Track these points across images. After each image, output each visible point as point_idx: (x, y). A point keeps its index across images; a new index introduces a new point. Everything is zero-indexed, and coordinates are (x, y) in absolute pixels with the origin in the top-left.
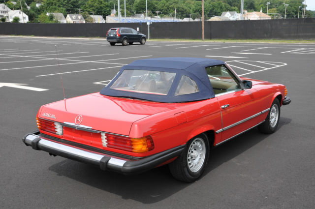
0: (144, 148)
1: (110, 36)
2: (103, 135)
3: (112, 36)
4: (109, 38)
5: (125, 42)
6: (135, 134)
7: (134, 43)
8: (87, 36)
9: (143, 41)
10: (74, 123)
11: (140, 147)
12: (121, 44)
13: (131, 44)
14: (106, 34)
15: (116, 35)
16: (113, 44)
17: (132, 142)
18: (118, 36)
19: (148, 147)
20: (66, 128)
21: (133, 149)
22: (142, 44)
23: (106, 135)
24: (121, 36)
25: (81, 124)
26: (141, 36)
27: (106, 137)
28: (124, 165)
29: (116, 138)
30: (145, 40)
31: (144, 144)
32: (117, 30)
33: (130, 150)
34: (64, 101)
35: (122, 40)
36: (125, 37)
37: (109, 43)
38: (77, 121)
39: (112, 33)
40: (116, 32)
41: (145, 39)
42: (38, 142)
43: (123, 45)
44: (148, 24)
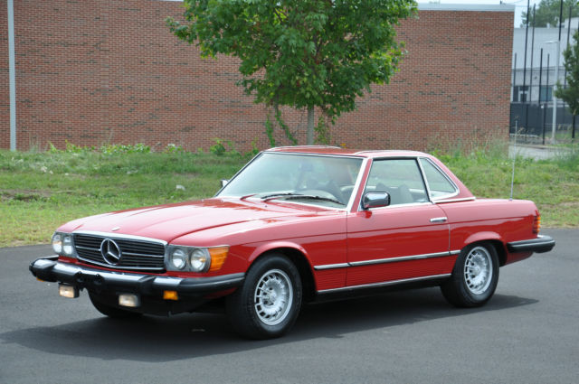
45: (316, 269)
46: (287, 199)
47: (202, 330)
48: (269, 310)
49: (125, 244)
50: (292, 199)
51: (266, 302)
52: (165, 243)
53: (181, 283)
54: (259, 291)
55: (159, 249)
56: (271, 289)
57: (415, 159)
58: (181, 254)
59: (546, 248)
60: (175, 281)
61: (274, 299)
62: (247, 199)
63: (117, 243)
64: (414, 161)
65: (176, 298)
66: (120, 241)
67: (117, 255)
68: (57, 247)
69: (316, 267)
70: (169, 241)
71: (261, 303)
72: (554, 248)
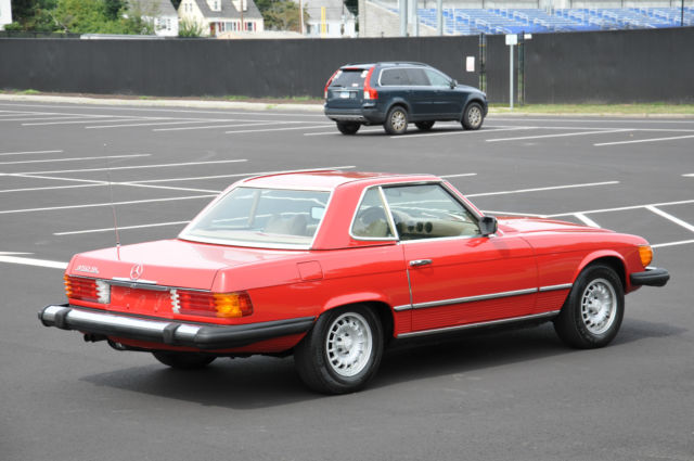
0: (236, 311)
1: (336, 96)
2: (173, 292)
3: (345, 96)
4: (334, 105)
5: (398, 121)
6: (221, 286)
7: (437, 125)
8: (256, 93)
9: (474, 117)
10: (129, 276)
11: (229, 308)
12: (381, 129)
13: (425, 127)
14: (324, 87)
15: (360, 94)
16: (349, 128)
17: (215, 299)
18: (367, 96)
19: (241, 309)
20: (116, 288)
21: (217, 311)
22: (467, 127)
23: (179, 292)
24: (381, 97)
25: (140, 278)
26: (466, 94)
27: (177, 296)
28: (199, 332)
29: (192, 296)
30: (484, 113)
31: (235, 305)
32: (364, 74)
33: (212, 313)
34: (115, 249)
35: (383, 115)
36: (396, 100)
37: (334, 124)
38: (135, 273)
39: (344, 84)
40: (360, 81)
41: (481, 105)
42: (66, 314)
43: (390, 132)
44: (511, 40)
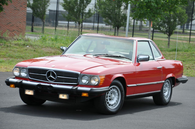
45: (128, 86)
46: (106, 56)
47: (81, 110)
48: (112, 102)
49: (59, 73)
50: (108, 56)
51: (110, 100)
52: (79, 73)
53: (91, 90)
54: (107, 96)
55: (76, 75)
56: (111, 94)
57: (148, 41)
58: (87, 77)
59: (184, 81)
60: (88, 89)
61: (113, 98)
62: (86, 56)
63: (55, 72)
64: (147, 42)
65: (88, 96)
66: (56, 72)
67: (55, 77)
68: (17, 73)
69: (128, 85)
70: (81, 72)
71: (108, 101)
72: (187, 81)
